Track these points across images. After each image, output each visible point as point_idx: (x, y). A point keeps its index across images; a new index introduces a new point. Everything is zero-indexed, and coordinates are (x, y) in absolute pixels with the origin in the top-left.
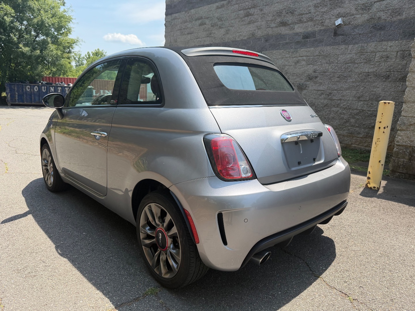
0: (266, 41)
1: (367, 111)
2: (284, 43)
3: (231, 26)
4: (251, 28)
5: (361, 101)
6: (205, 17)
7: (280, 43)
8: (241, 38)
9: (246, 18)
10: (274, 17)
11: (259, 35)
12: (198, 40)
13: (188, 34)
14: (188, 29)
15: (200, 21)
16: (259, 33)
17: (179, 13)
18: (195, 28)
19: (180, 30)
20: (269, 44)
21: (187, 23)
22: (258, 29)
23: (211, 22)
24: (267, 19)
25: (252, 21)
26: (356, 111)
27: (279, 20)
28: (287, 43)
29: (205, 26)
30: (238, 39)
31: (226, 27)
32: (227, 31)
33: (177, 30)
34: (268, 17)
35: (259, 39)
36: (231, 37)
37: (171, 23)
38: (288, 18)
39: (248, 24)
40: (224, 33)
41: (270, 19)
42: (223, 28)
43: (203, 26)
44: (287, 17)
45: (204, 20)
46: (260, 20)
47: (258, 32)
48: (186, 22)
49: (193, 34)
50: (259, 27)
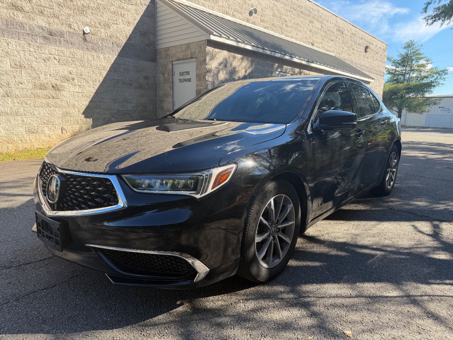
1: (122, 111)
5: (116, 102)
26: (114, 111)
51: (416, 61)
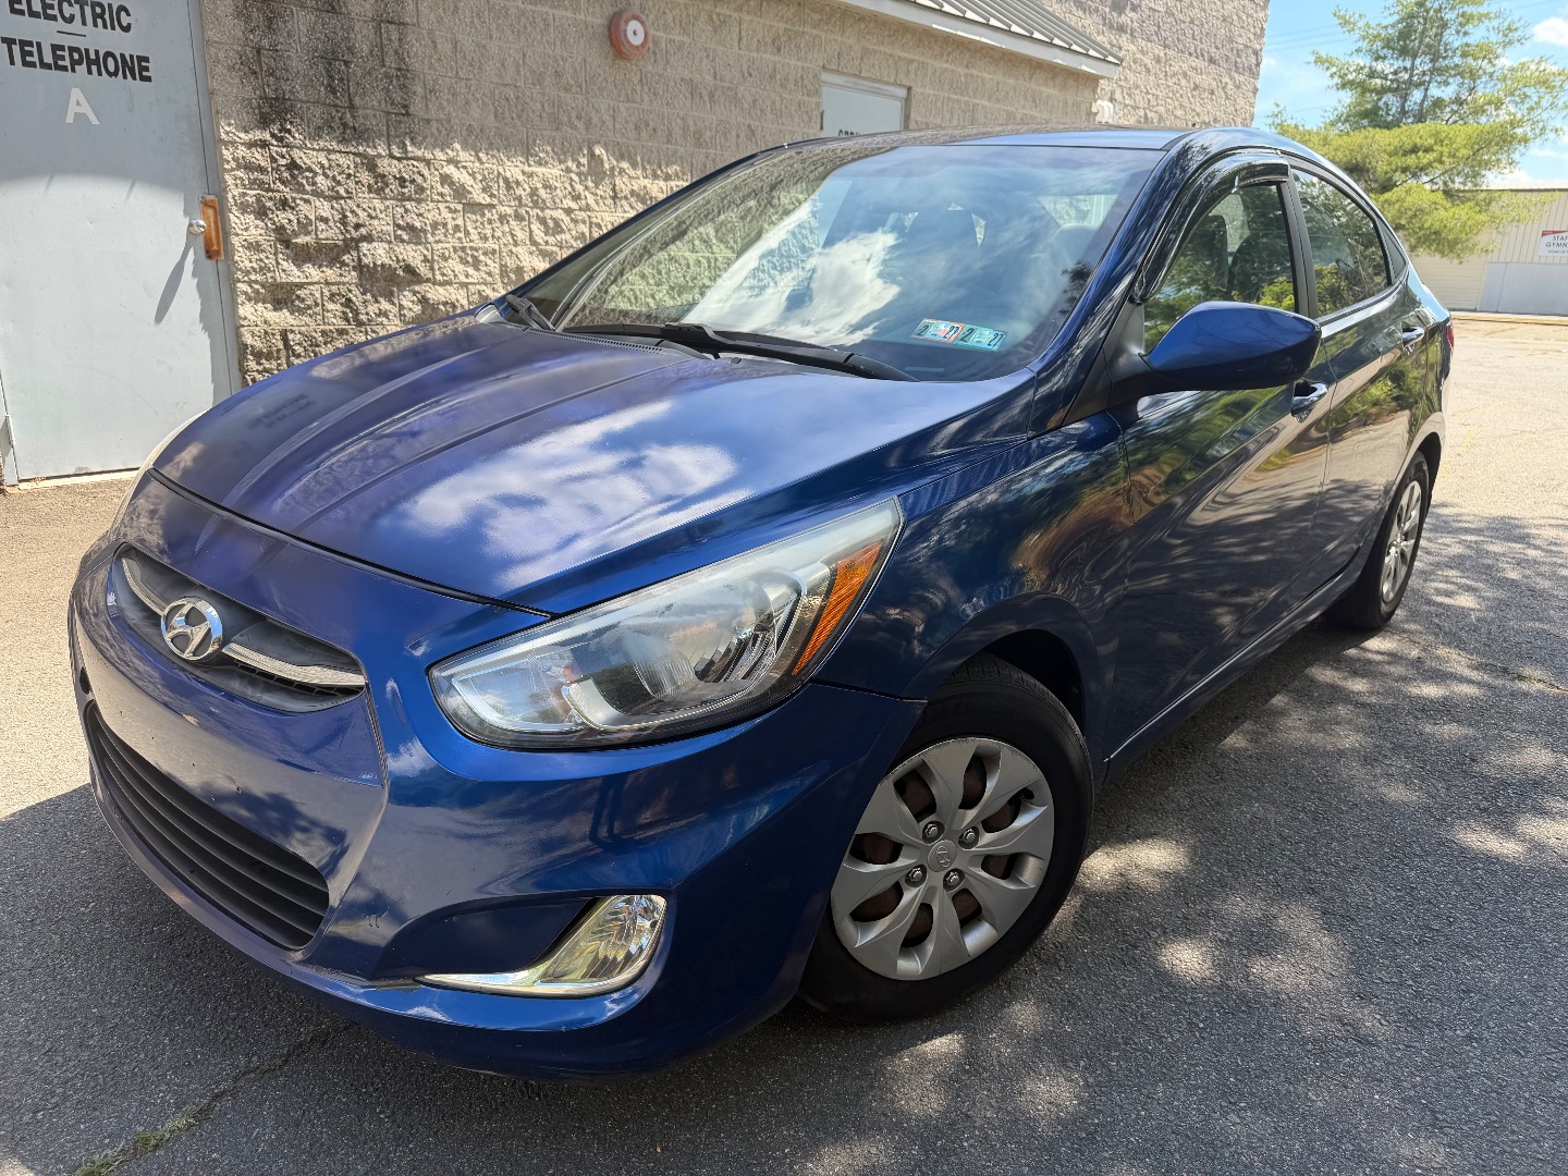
51: (1458, 32)
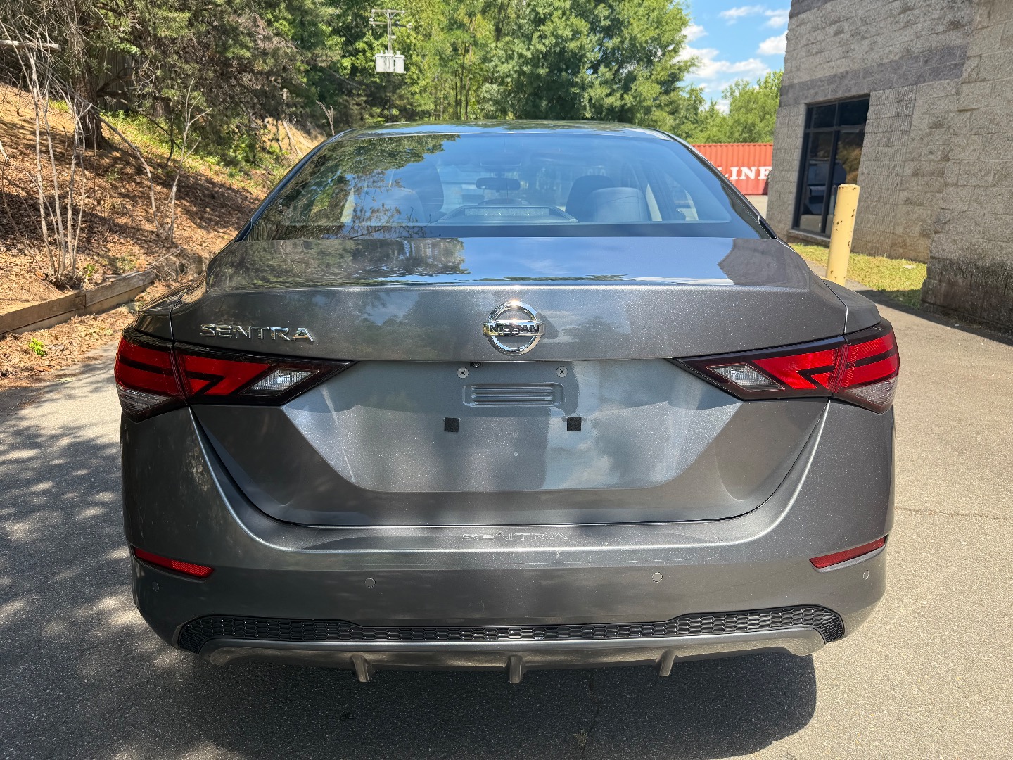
0: (926, 61)
2: (952, 64)
3: (879, 34)
4: (907, 36)
6: (844, 17)
7: (945, 67)
8: (891, 57)
9: (902, 16)
10: (942, 11)
11: (917, 51)
12: (829, 64)
13: (817, 53)
14: (817, 43)
15: (835, 27)
16: (918, 47)
17: (808, 12)
18: (828, 40)
19: (806, 45)
20: (929, 69)
21: (819, 32)
22: (918, 37)
23: (851, 28)
24: (933, 17)
25: (910, 22)
27: (949, 17)
28: (956, 65)
29: (842, 35)
30: (887, 61)
31: (871, 37)
32: (871, 44)
33: (803, 47)
34: (934, 12)
35: (916, 59)
36: (876, 56)
37: (796, 32)
38: (962, 13)
39: (904, 27)
40: (868, 49)
41: (936, 16)
42: (867, 38)
43: (839, 37)
44: (963, 10)
45: (842, 23)
46: (922, 19)
47: (916, 44)
48: (816, 29)
49: (823, 54)
50: (918, 35)
